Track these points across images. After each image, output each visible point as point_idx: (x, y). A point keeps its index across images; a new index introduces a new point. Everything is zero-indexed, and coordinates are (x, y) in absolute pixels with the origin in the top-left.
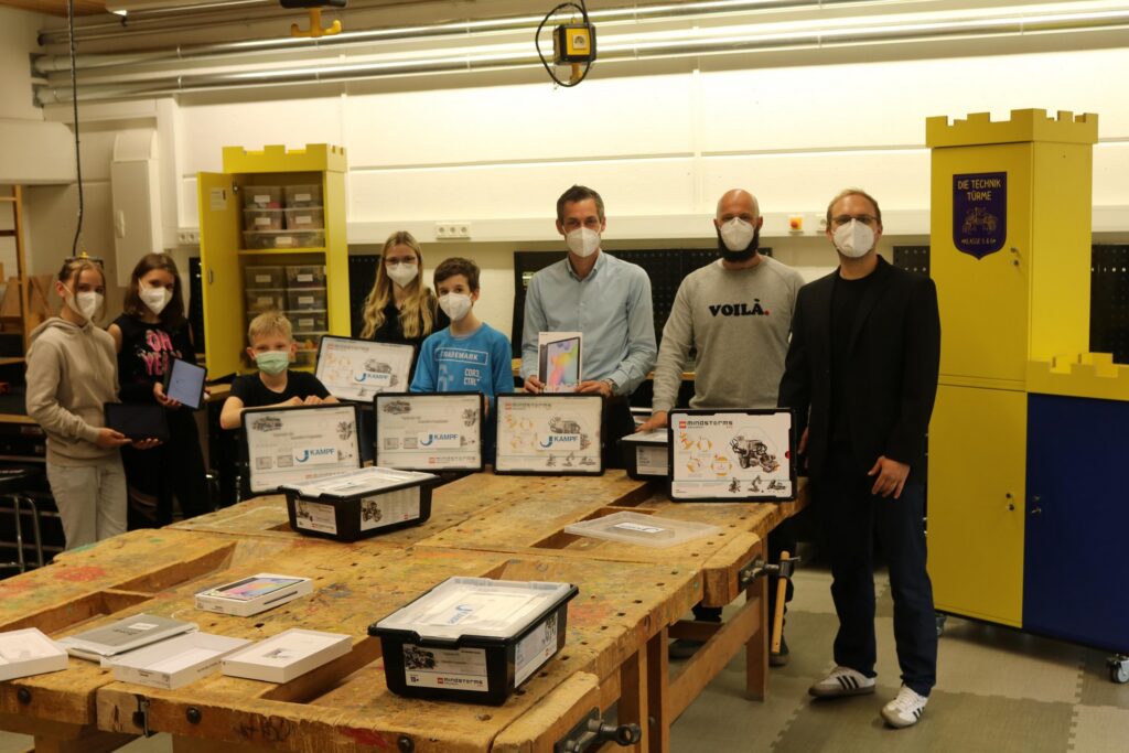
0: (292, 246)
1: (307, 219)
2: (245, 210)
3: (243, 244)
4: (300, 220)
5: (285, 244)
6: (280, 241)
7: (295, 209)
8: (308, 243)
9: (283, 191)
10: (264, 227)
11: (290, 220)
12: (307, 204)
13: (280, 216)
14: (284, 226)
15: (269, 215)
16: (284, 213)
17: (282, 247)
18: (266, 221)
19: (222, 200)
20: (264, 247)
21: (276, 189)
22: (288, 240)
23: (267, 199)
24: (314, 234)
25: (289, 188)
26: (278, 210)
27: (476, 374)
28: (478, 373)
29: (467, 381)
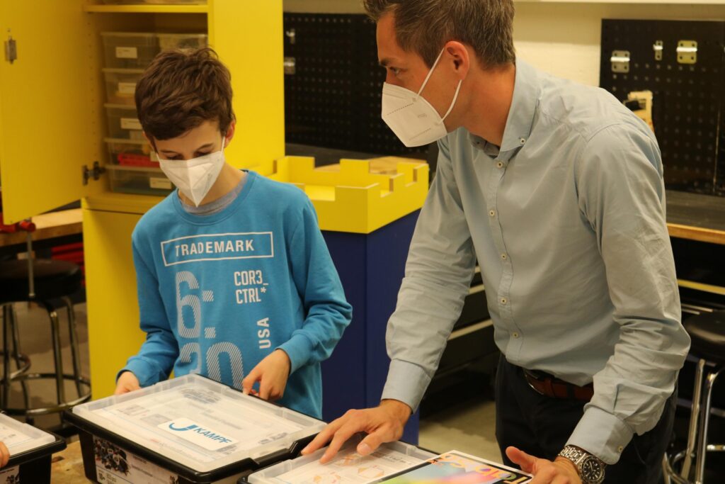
27: (257, 278)
28: (260, 277)
29: (242, 296)
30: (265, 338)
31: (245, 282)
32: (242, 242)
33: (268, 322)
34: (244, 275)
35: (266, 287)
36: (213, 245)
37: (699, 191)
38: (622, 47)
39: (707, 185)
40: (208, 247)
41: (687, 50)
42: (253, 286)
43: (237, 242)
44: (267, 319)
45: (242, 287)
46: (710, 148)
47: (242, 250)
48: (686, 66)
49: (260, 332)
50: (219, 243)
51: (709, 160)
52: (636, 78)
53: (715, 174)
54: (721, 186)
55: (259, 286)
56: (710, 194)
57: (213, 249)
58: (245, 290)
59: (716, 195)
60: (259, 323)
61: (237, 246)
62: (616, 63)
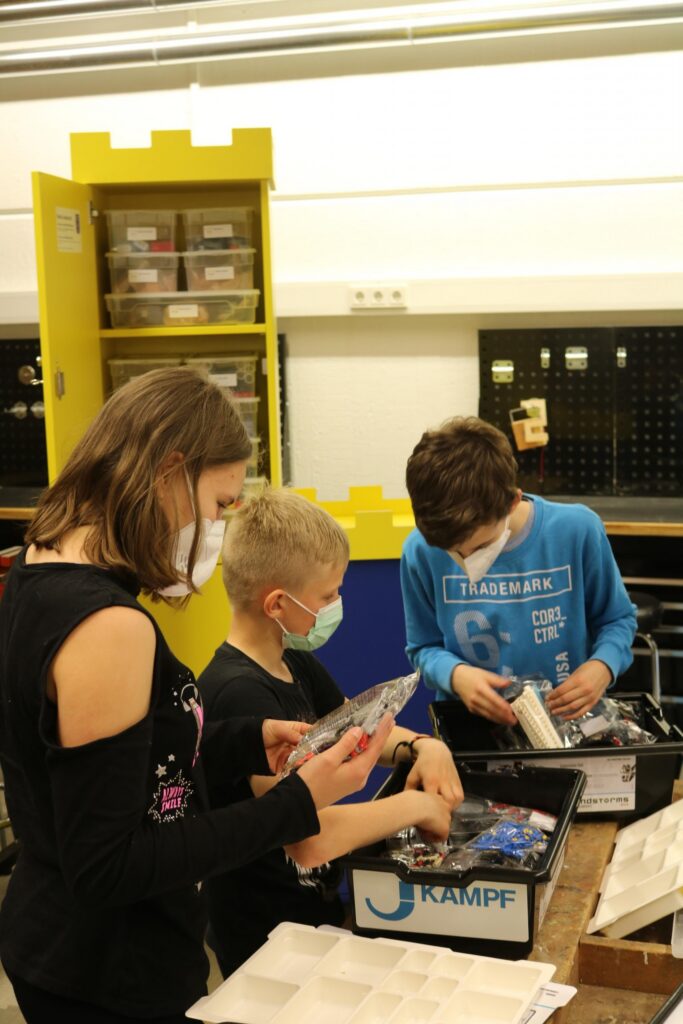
0: (197, 322)
1: (227, 272)
2: (108, 255)
3: (106, 321)
4: (213, 273)
5: (184, 318)
6: (175, 312)
7: (203, 252)
8: (225, 316)
9: (180, 219)
10: (142, 286)
11: (192, 275)
12: (225, 243)
13: (175, 265)
14: (182, 285)
15: (153, 263)
16: (181, 260)
17: (178, 322)
18: (149, 276)
19: (72, 233)
20: (143, 323)
21: (168, 216)
22: (192, 311)
23: (151, 234)
24: (237, 300)
25: (192, 215)
26: (173, 255)
27: (556, 615)
28: (559, 613)
29: (540, 636)
30: (564, 671)
31: (544, 620)
32: (539, 581)
33: (566, 656)
34: (543, 615)
35: (564, 621)
36: (508, 586)
37: (599, 493)
38: (503, 357)
39: (607, 487)
40: (502, 589)
41: (576, 357)
42: (552, 624)
43: (534, 581)
44: (566, 653)
45: (540, 627)
46: (608, 450)
47: (540, 588)
48: (576, 372)
49: (558, 666)
50: (515, 584)
51: (608, 462)
52: (521, 387)
53: (615, 475)
54: (622, 486)
55: (557, 623)
56: (611, 495)
57: (508, 590)
58: (544, 630)
59: (618, 495)
60: (558, 658)
61: (534, 585)
62: (498, 373)
